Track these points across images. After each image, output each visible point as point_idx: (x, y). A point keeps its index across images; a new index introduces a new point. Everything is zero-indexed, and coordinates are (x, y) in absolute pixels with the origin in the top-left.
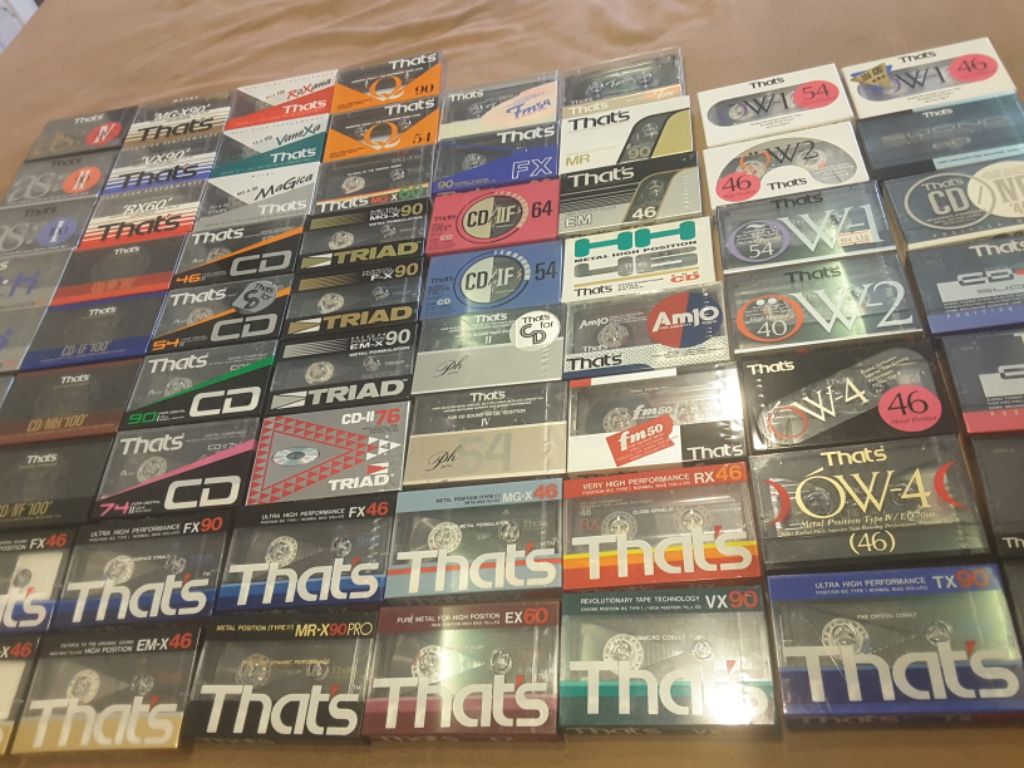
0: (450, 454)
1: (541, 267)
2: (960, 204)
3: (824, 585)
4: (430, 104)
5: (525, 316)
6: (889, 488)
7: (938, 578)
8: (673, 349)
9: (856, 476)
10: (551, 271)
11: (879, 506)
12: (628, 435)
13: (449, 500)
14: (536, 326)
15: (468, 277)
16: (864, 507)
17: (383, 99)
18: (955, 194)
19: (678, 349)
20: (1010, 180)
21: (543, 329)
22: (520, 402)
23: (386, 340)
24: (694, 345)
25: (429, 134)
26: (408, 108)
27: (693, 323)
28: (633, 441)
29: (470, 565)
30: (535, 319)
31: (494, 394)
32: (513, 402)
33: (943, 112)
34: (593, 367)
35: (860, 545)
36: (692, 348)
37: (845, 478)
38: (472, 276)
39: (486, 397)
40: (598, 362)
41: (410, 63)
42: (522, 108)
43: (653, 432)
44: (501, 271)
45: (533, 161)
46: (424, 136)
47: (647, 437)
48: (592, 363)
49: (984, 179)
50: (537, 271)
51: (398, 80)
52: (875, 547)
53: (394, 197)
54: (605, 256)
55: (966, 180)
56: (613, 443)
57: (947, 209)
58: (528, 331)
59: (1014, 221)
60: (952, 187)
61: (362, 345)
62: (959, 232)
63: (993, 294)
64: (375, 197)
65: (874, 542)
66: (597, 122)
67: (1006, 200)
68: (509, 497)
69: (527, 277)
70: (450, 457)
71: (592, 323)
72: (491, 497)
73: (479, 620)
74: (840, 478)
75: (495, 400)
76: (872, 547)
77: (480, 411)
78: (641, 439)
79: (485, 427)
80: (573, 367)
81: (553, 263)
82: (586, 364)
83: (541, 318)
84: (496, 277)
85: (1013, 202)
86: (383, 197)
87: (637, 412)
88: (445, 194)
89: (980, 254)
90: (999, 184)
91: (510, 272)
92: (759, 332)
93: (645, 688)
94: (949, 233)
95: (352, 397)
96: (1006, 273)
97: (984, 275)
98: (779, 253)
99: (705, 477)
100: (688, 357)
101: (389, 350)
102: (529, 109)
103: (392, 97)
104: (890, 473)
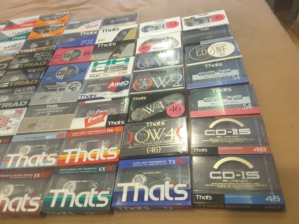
0: (34, 124)
1: (82, 69)
2: (204, 53)
3: (136, 163)
4: (63, 25)
5: (72, 83)
6: (163, 133)
7: (170, 161)
8: (112, 93)
9: (154, 130)
10: (84, 71)
11: (158, 139)
12: (92, 118)
13: (29, 138)
14: (74, 86)
15: (59, 72)
16: (154, 139)
17: (50, 23)
18: (204, 51)
19: (114, 93)
20: (220, 47)
21: (76, 87)
22: (62, 108)
23: (27, 89)
24: (119, 91)
25: (60, 33)
26: (56, 26)
27: (121, 85)
28: (92, 120)
29: (29, 159)
30: (74, 84)
31: (54, 106)
32: (59, 108)
33: (206, 29)
34: (87, 98)
35: (150, 151)
36: (118, 92)
37: (151, 130)
38: (60, 72)
39: (51, 106)
40: (89, 97)
41: (61, 14)
42: (89, 26)
43: (99, 117)
44: (69, 70)
45: (88, 40)
46: (59, 33)
47: (97, 119)
48: (87, 97)
49: (213, 47)
50: (80, 71)
51: (56, 18)
52: (154, 151)
53: (44, 49)
54: (102, 67)
55: (208, 47)
56: (86, 121)
57: (201, 55)
58: (71, 87)
59: (219, 58)
60: (204, 49)
61: (19, 91)
62: (202, 61)
63: (208, 78)
64: (38, 49)
65: (154, 150)
66: (109, 30)
67: (218, 52)
68: (48, 137)
69: (76, 72)
70: (34, 125)
71: (92, 86)
72: (43, 137)
73: (26, 176)
74: (150, 130)
75: (54, 107)
76: (153, 151)
77: (48, 111)
78: (95, 119)
79: (48, 115)
80: (81, 98)
81: (86, 68)
82: (85, 97)
83: (76, 84)
84: (67, 72)
85: (220, 53)
86: (40, 49)
87: (97, 112)
88: (60, 49)
89: (207, 67)
90: (217, 48)
91: (72, 71)
92: (138, 88)
93: (71, 198)
94: (199, 61)
95: (10, 106)
96: (213, 72)
97: (206, 73)
98: (151, 66)
99: (110, 130)
100: (116, 95)
101: (27, 92)
102: (91, 27)
103: (53, 23)
104: (164, 129)
